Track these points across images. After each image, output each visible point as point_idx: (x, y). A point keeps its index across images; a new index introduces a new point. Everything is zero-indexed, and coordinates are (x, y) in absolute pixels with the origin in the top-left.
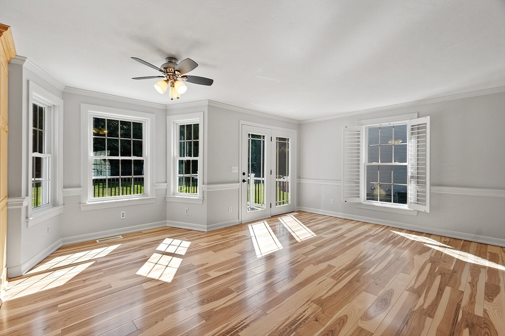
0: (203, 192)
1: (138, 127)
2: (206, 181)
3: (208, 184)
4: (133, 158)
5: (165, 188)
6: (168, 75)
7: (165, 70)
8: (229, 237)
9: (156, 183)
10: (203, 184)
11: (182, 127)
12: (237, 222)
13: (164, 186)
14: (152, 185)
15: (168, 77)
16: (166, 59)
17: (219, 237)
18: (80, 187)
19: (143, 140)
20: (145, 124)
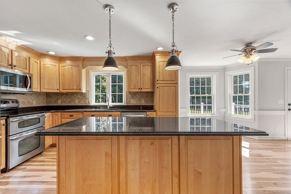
0: (255, 115)
1: (209, 80)
2: (257, 108)
3: (259, 110)
4: (206, 95)
5: (224, 111)
6: (247, 53)
7: (245, 51)
8: (281, 146)
9: (219, 108)
10: (255, 110)
11: (235, 77)
12: (283, 138)
13: (224, 110)
14: (217, 109)
15: (246, 54)
16: (244, 45)
17: (271, 144)
18: (186, 108)
19: (211, 86)
20: (213, 78)
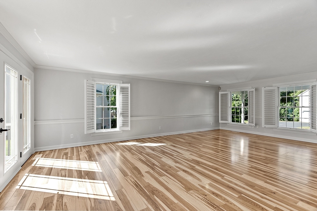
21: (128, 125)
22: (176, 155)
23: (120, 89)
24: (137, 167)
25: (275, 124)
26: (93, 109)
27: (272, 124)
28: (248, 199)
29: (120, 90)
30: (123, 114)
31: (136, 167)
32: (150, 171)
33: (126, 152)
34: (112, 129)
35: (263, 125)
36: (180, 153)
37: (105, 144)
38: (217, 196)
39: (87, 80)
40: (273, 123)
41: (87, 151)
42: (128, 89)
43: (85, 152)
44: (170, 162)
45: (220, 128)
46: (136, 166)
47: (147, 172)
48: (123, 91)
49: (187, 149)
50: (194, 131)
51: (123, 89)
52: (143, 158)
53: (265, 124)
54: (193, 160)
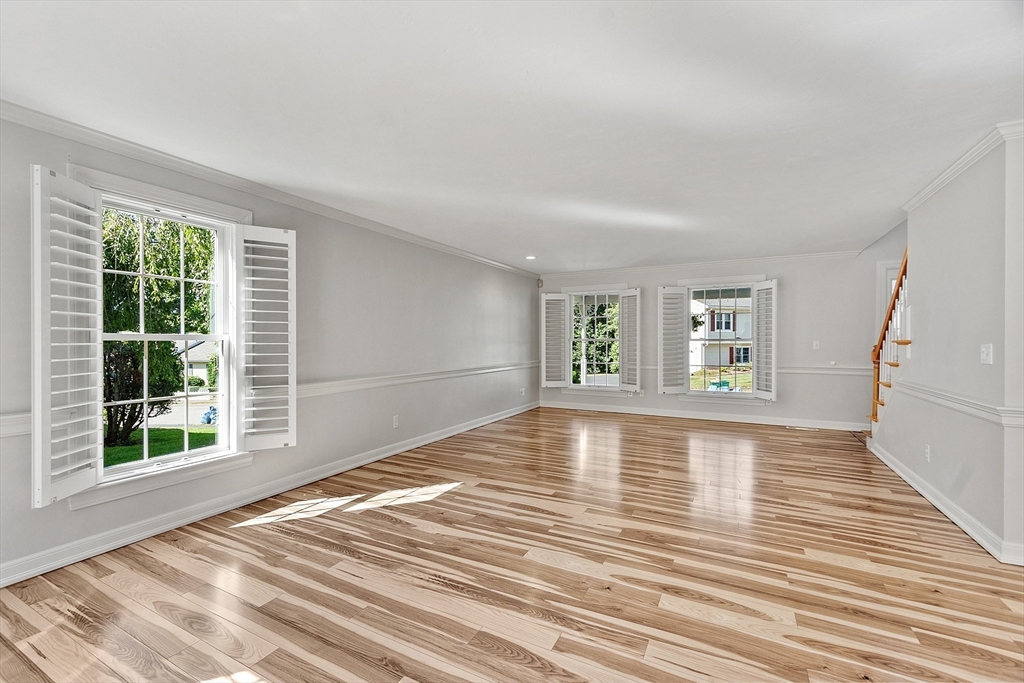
21: (285, 423)
22: (551, 524)
23: (242, 250)
24: (484, 630)
25: (682, 384)
26: (85, 351)
27: (677, 385)
28: (945, 640)
29: (243, 255)
30: (254, 371)
31: (481, 634)
32: (563, 635)
33: (341, 560)
34: (193, 451)
35: (661, 389)
36: (554, 514)
37: (166, 537)
38: (885, 664)
39: (53, 174)
40: (679, 382)
41: (78, 620)
42: (285, 253)
43: (62, 626)
44: (572, 563)
45: (542, 404)
46: (478, 628)
47: (561, 647)
48: (254, 262)
49: (552, 492)
50: (484, 421)
51: (254, 251)
52: (452, 571)
53: (664, 385)
54: (625, 531)
